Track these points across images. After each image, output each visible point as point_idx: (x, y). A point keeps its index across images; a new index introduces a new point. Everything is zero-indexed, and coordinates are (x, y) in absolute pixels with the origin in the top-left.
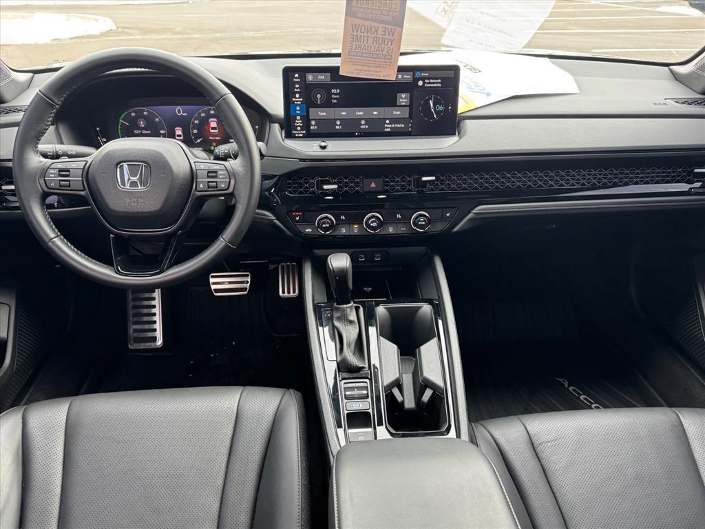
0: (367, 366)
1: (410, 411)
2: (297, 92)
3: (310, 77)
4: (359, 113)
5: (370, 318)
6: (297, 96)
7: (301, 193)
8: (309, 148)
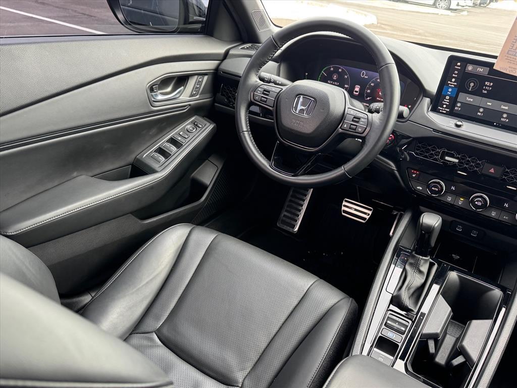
0: (416, 311)
1: (438, 365)
2: (454, 77)
3: (470, 68)
4: (505, 107)
5: (440, 277)
6: (453, 80)
7: (426, 157)
8: (446, 123)
